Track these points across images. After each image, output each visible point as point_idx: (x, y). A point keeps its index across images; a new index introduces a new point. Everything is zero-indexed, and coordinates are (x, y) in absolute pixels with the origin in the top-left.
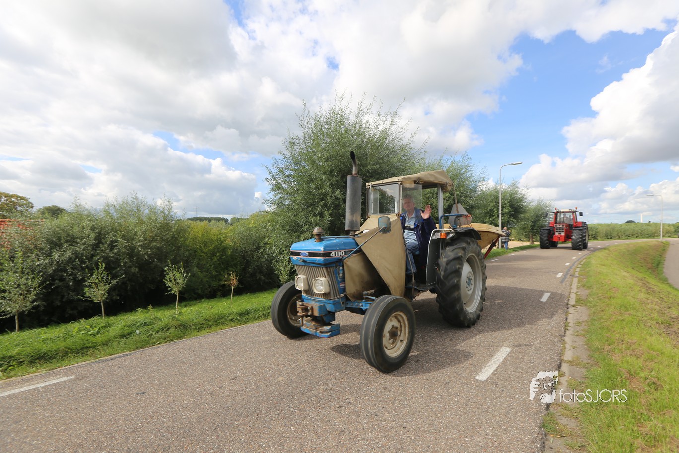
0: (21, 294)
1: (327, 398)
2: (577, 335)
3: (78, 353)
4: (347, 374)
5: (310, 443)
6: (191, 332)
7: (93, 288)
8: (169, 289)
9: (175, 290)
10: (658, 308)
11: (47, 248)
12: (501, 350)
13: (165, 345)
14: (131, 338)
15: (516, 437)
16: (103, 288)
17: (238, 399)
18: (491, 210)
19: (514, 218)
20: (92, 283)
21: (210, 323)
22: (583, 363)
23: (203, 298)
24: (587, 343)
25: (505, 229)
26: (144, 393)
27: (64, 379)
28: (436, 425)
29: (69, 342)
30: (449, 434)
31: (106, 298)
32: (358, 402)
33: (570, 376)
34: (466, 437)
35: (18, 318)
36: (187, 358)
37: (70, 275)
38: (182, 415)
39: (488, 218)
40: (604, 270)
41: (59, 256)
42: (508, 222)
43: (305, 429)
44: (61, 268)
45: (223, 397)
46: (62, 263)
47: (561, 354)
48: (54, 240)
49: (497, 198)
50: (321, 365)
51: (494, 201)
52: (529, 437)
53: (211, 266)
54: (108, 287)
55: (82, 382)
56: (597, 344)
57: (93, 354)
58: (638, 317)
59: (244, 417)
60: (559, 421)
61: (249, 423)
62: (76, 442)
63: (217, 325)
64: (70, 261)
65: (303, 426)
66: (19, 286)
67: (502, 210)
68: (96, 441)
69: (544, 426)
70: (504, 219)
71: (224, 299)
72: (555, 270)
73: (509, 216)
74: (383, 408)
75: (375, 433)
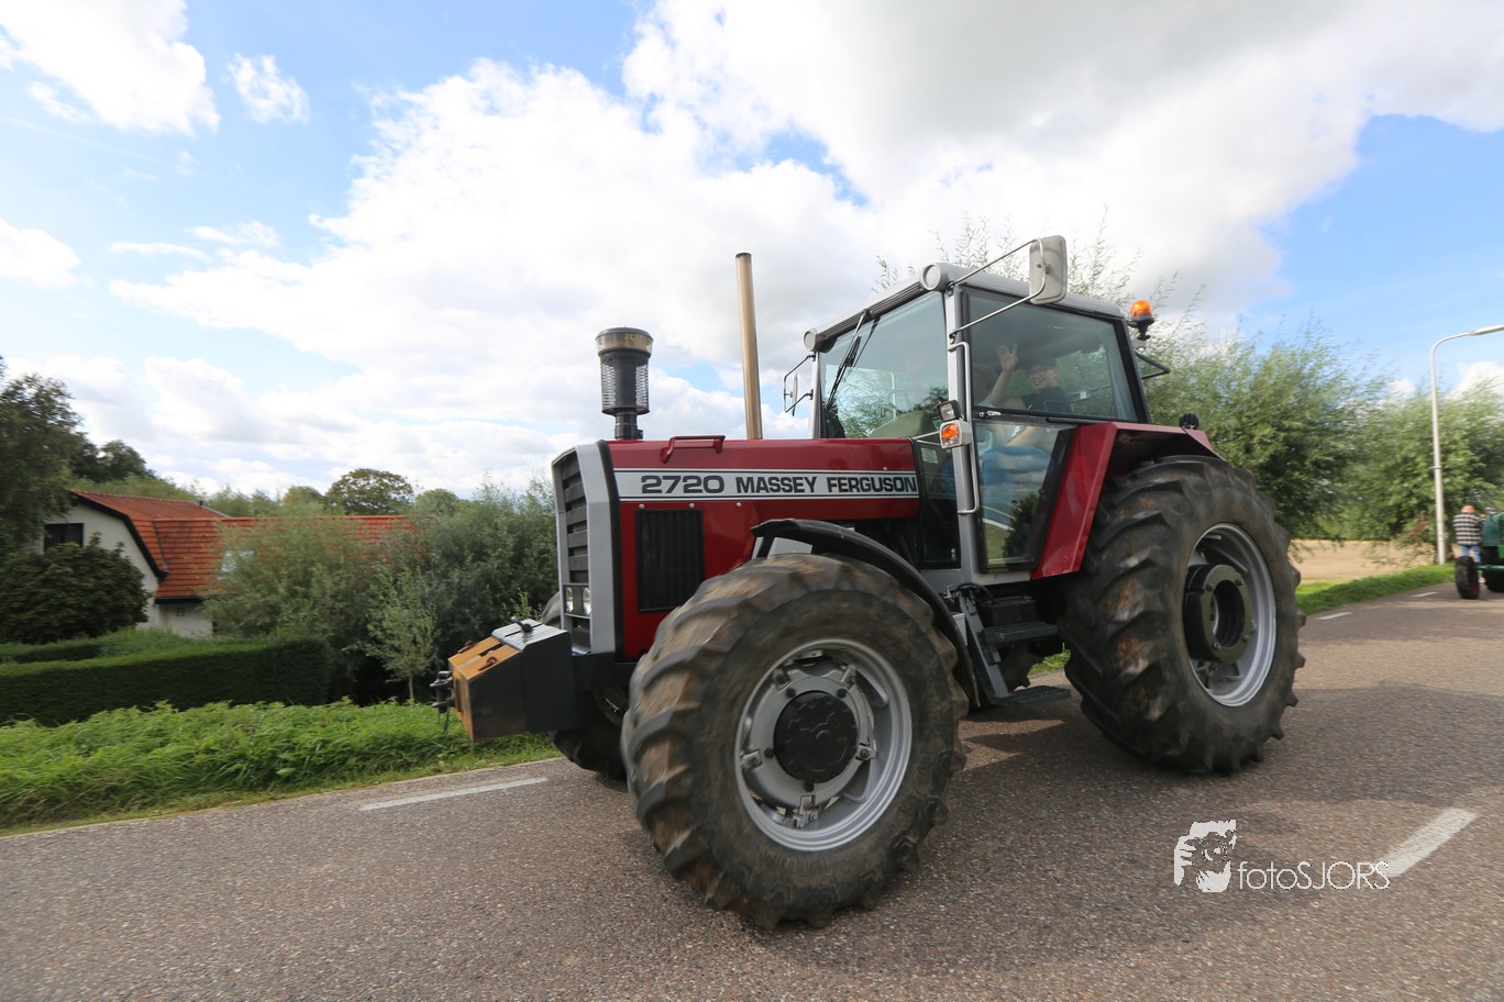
0: (414, 643)
11: (442, 562)
12: (1446, 814)
18: (1407, 461)
19: (1487, 480)
25: (1468, 510)
28: (1264, 949)
32: (1074, 879)
39: (1396, 482)
41: (460, 579)
42: (1466, 490)
44: (464, 600)
46: (465, 590)
49: (1427, 426)
51: (1417, 436)
55: (560, 788)
64: (477, 587)
67: (1443, 460)
70: (1450, 484)
73: (1467, 475)
74: (1131, 897)
75: (1118, 942)
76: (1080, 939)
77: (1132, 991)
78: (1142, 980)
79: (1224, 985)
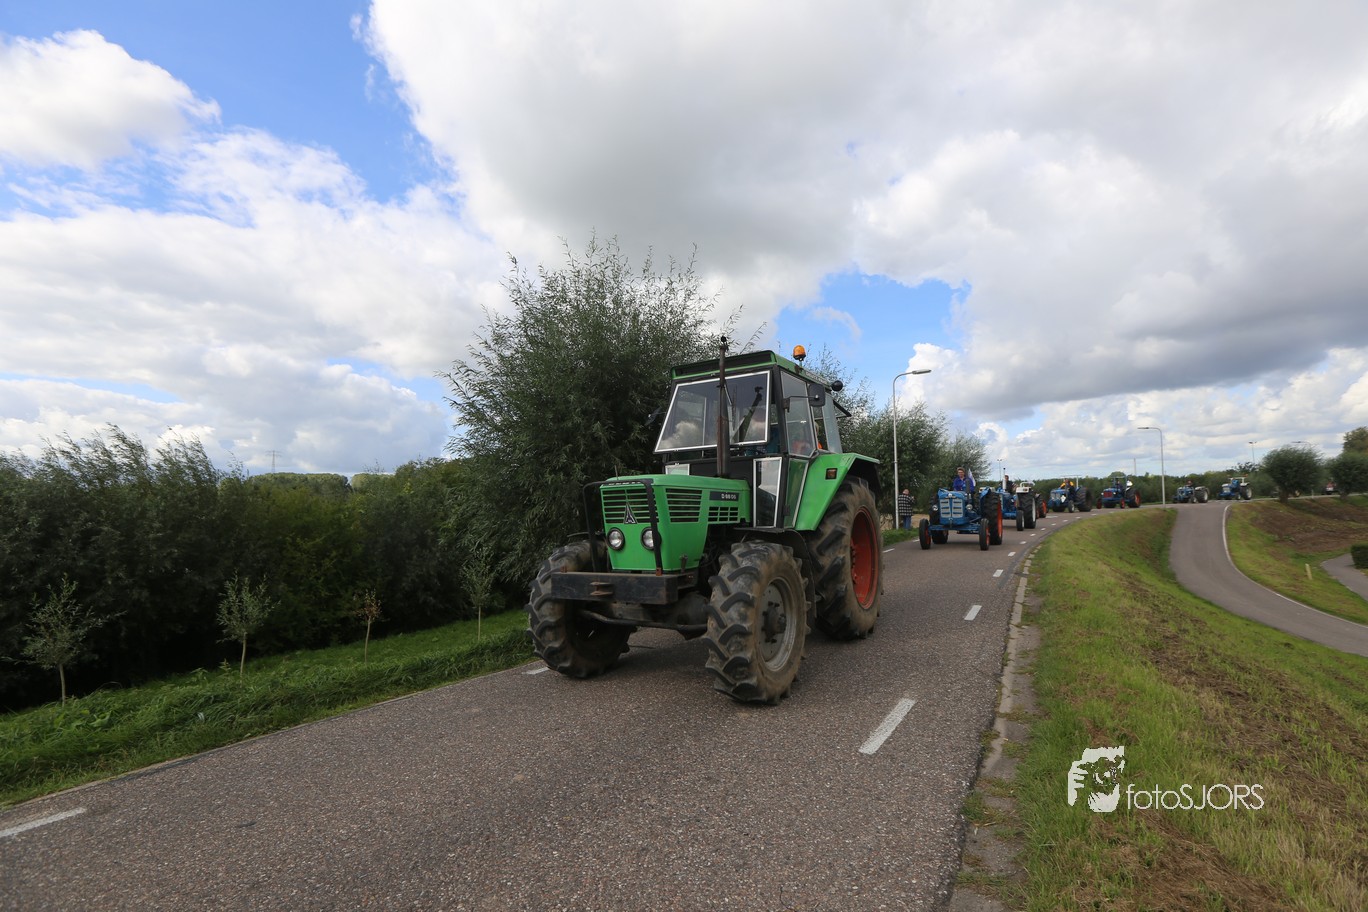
2: (1021, 674)
6: (316, 710)
7: (41, 636)
8: (226, 630)
9: (243, 632)
10: (1146, 622)
12: (899, 704)
13: (267, 738)
14: (187, 728)
16: (67, 634)
19: (920, 471)
20: (38, 625)
22: (1027, 716)
24: (1036, 683)
25: (906, 492)
26: (252, 823)
31: (72, 659)
33: (1007, 736)
40: (1070, 561)
42: (910, 477)
47: (995, 704)
51: (885, 440)
55: (107, 817)
56: (1048, 684)
57: (106, 765)
58: (1114, 637)
59: (463, 844)
60: (988, 804)
67: (899, 457)
69: (965, 813)
70: (902, 474)
72: (990, 567)
73: (910, 467)
74: (707, 808)
75: (699, 847)
76: (670, 853)
77: (709, 886)
78: (716, 874)
79: (772, 862)
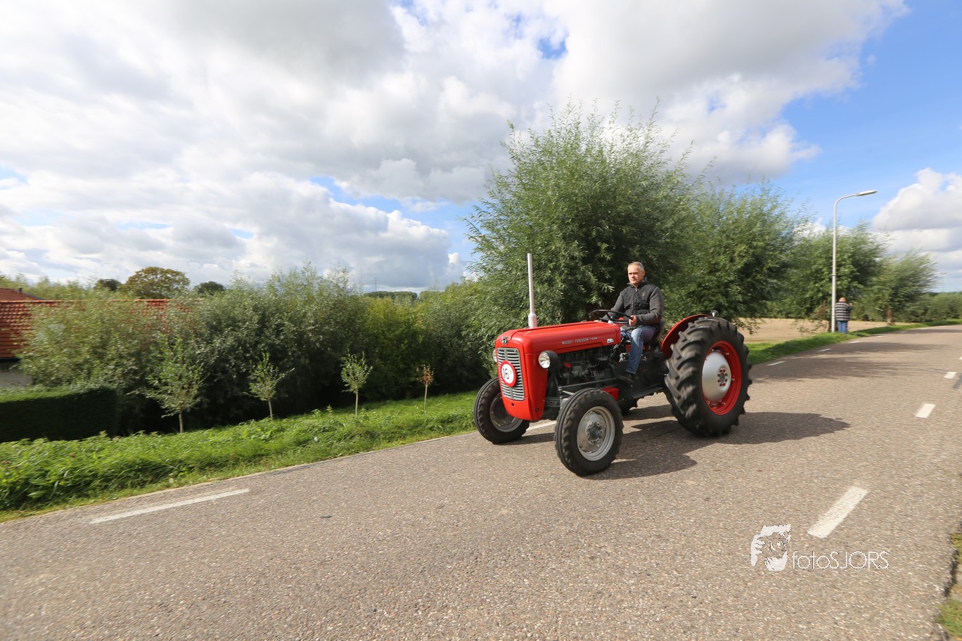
0: (183, 388)
1: (572, 544)
3: (250, 461)
4: (599, 512)
5: (552, 605)
6: (381, 442)
7: (259, 382)
8: (347, 385)
9: (355, 387)
11: (206, 332)
13: (350, 458)
14: (308, 446)
15: (891, 634)
16: (269, 382)
17: (448, 534)
18: (818, 271)
20: (257, 377)
21: (404, 432)
23: (388, 399)
25: (842, 299)
26: (330, 517)
27: (238, 492)
28: (746, 599)
29: (240, 448)
30: (770, 615)
31: (274, 396)
32: (619, 553)
34: (800, 622)
35: (182, 417)
36: (378, 475)
37: (233, 367)
38: (377, 550)
39: (812, 283)
41: (220, 343)
43: (544, 584)
44: (223, 359)
45: (428, 530)
46: (224, 352)
48: (214, 323)
49: (830, 250)
50: (561, 495)
52: (914, 635)
53: (397, 356)
54: (275, 382)
55: (258, 497)
57: (266, 463)
59: (459, 559)
61: (465, 568)
62: (257, 569)
63: (413, 435)
64: (232, 349)
65: (541, 579)
66: (180, 378)
68: (279, 572)
69: (942, 622)
70: (840, 285)
71: (415, 402)
72: (941, 368)
73: (850, 279)
